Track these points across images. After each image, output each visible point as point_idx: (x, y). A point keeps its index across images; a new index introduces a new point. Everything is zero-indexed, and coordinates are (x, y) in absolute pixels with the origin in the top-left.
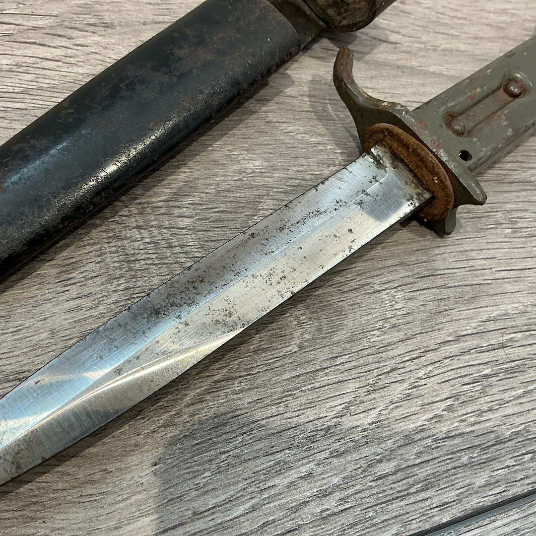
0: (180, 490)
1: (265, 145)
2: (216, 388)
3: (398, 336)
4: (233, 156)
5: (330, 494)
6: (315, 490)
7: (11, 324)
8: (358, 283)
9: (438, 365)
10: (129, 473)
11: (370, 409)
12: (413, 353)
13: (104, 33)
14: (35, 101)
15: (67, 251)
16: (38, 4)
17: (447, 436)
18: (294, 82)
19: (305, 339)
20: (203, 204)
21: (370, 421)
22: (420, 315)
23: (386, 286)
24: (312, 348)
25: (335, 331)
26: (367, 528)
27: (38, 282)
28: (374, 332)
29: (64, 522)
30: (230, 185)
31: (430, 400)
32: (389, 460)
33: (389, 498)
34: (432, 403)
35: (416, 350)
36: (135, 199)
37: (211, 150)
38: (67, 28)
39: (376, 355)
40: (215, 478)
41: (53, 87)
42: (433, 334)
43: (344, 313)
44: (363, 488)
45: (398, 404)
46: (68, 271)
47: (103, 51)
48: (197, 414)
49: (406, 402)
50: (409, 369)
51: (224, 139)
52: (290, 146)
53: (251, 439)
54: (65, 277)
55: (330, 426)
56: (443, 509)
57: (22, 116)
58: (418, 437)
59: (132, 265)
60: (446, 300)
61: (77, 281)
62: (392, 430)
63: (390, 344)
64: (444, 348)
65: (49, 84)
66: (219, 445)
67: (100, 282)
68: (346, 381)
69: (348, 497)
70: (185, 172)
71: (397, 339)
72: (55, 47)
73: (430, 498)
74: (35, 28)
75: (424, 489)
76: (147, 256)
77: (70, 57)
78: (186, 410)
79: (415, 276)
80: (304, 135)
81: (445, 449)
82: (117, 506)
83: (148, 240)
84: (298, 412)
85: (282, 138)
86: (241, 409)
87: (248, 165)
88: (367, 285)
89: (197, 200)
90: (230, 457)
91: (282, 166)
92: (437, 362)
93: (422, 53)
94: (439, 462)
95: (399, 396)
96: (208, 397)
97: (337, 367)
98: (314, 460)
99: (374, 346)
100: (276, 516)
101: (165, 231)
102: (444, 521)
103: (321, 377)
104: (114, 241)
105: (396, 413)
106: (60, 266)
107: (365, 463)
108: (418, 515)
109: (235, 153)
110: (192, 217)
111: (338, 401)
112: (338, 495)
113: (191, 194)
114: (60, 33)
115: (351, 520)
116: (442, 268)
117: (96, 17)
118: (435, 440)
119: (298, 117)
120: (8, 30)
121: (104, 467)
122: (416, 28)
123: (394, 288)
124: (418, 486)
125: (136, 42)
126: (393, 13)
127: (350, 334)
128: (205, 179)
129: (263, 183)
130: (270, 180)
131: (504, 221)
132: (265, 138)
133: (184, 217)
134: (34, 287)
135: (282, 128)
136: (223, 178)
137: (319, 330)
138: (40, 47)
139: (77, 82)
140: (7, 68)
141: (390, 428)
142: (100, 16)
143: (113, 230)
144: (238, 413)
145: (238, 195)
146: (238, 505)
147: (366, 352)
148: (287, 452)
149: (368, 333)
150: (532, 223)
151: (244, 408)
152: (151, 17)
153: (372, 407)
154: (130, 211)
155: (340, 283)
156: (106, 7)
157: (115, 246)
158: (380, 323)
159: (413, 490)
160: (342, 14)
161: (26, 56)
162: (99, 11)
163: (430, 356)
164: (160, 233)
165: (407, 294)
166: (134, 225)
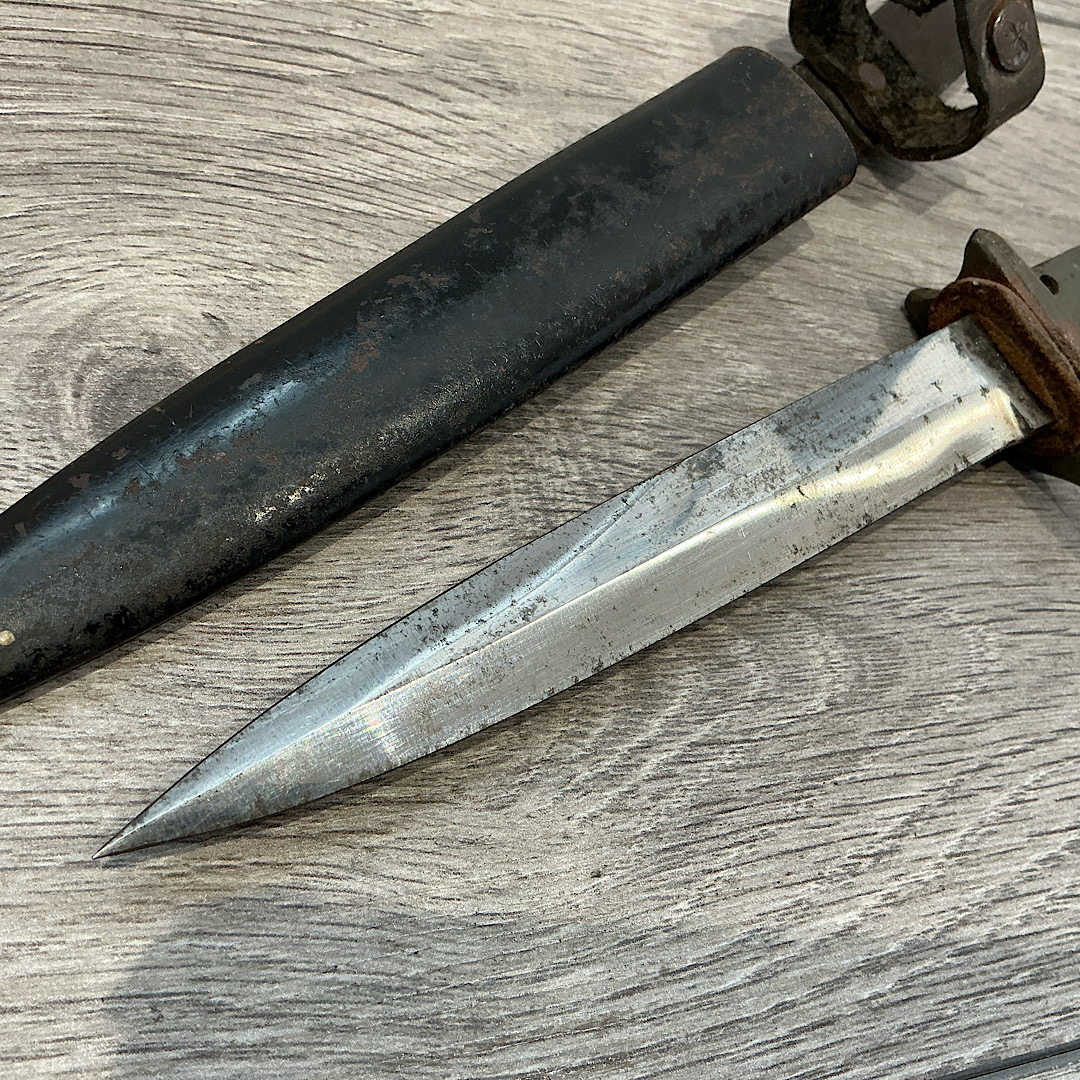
0: (639, 928)
1: (766, 338)
2: (694, 756)
3: (991, 710)
4: (715, 351)
5: (884, 968)
6: (861, 959)
7: (359, 593)
8: (923, 606)
9: (1055, 768)
10: (556, 883)
11: (948, 831)
12: (1014, 742)
13: (499, 99)
14: (389, 204)
15: (447, 477)
16: (388, 28)
17: (1070, 893)
18: (813, 234)
19: (837, 692)
20: (665, 428)
21: (948, 852)
22: (1026, 677)
23: (970, 617)
24: (850, 709)
25: (887, 685)
26: (944, 1036)
27: (401, 526)
28: (952, 697)
29: (450, 958)
30: (710, 400)
31: (1043, 829)
32: (978, 923)
33: (978, 988)
34: (1047, 833)
35: (1021, 737)
36: (556, 402)
37: (679, 335)
38: (439, 79)
39: (956, 738)
40: (697, 915)
41: (418, 184)
42: (1047, 713)
43: (901, 655)
44: (938, 965)
45: (993, 828)
46: (448, 513)
47: (500, 132)
48: (663, 797)
49: (1005, 825)
50: (1009, 770)
51: (699, 318)
52: (808, 346)
53: (753, 854)
54: (444, 523)
55: (882, 853)
56: (1065, 1019)
57: (369, 228)
58: (1024, 889)
59: (553, 519)
60: (1068, 656)
61: (463, 533)
62: (982, 871)
63: (977, 722)
64: (1064, 740)
65: (412, 176)
66: (701, 858)
67: (500, 541)
68: (907, 775)
69: (912, 978)
70: (636, 367)
71: (989, 715)
72: (420, 112)
73: (1045, 997)
74: (385, 71)
75: (1035, 981)
76: (576, 506)
77: (446, 134)
78: (645, 787)
79: (1017, 608)
80: (830, 331)
81: (1067, 916)
82: (537, 941)
83: (577, 478)
84: (829, 819)
85: (795, 329)
86: (735, 799)
87: (739, 370)
88: (939, 610)
89: (656, 419)
90: (720, 882)
91: (795, 379)
92: (1053, 763)
93: (1020, 218)
94: (1058, 938)
95: (993, 813)
96: (680, 770)
97: (892, 749)
98: (857, 907)
99: (952, 722)
100: (796, 996)
101: (604, 466)
102: (1067, 1040)
103: (866, 763)
104: (522, 471)
105: (989, 843)
106: (435, 502)
107: (939, 924)
108: (1026, 1025)
109: (718, 346)
110: (649, 449)
111: (895, 809)
112: (896, 973)
113: (647, 407)
114: (427, 87)
115: (919, 1018)
116: (1060, 599)
117: (486, 69)
118: (1052, 898)
119: (821, 298)
120: (341, 67)
121: (514, 868)
122: (1013, 173)
123: (983, 623)
124: (1025, 974)
125: (554, 124)
127: (912, 694)
128: (668, 383)
129: (763, 406)
130: (776, 401)
132: (766, 326)
133: (636, 446)
134: (395, 534)
135: (794, 312)
136: (697, 387)
137: (861, 678)
138: (396, 107)
139: (458, 180)
140: (341, 135)
141: (980, 868)
142: (494, 67)
143: (521, 451)
144: (730, 805)
145: (723, 420)
146: (734, 967)
147: (939, 730)
148: (813, 885)
149: (941, 697)
151: (741, 799)
152: (577, 84)
153: (951, 827)
154: (547, 422)
155: (894, 600)
156: (503, 54)
157: (523, 481)
158: (961, 682)
159: (1015, 980)
160: (905, 127)
161: (372, 120)
162: (492, 59)
163: (1042, 749)
164: (596, 469)
165: (1005, 637)
166: (555, 447)
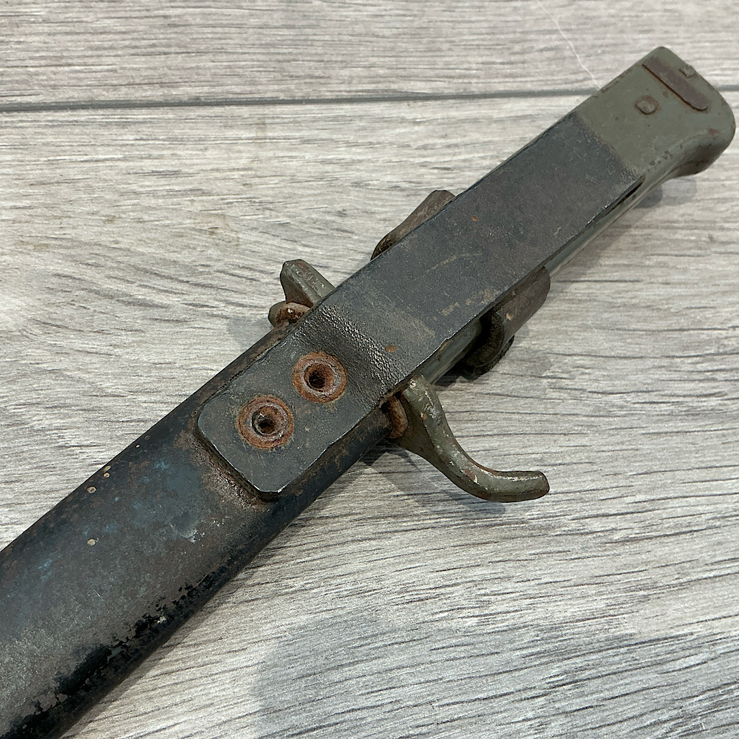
126: (323, 233)
131: (465, 603)
135: (85, 456)
150: (516, 603)
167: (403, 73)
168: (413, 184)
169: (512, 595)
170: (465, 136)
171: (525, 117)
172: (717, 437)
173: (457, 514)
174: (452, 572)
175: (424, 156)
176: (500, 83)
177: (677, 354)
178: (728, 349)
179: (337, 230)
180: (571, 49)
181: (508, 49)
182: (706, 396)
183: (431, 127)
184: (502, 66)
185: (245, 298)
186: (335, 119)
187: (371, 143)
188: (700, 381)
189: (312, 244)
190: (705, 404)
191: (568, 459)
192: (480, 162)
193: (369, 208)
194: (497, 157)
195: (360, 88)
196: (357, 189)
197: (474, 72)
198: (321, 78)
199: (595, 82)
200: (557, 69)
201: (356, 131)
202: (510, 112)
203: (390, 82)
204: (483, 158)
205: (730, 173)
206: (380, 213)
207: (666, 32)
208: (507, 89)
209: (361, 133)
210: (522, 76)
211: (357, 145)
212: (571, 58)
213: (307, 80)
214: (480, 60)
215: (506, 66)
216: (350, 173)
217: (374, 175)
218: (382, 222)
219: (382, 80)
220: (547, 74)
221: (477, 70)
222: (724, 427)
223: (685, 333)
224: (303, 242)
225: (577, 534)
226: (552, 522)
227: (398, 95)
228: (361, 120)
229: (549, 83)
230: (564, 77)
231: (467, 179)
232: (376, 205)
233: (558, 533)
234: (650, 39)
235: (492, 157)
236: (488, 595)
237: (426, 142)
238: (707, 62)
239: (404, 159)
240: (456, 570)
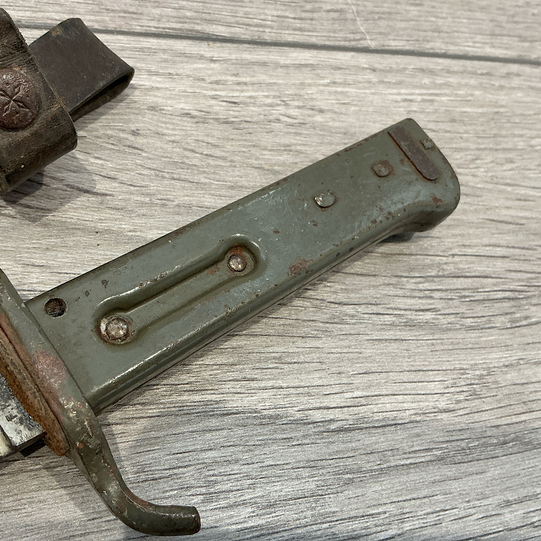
167: (208, 17)
168: (203, 113)
169: (236, 476)
170: (254, 76)
171: (306, 66)
172: (428, 345)
173: (199, 403)
174: (187, 454)
175: (216, 90)
176: (290, 34)
177: (404, 274)
178: (446, 273)
179: (129, 146)
180: (353, 12)
181: (301, 7)
182: (423, 310)
183: (225, 66)
184: (293, 21)
185: (33, 201)
186: (142, 50)
187: (170, 74)
188: (420, 298)
189: (104, 157)
190: (421, 317)
191: (302, 358)
192: (263, 100)
193: (160, 130)
194: (279, 97)
195: (168, 26)
196: (151, 112)
197: (269, 23)
198: (134, 13)
199: (369, 42)
200: (340, 28)
201: (158, 62)
202: (295, 60)
203: (195, 23)
204: (267, 97)
205: (469, 128)
206: (169, 135)
207: (433, 7)
208: (295, 40)
209: (163, 65)
210: (309, 31)
211: (157, 74)
212: (352, 20)
213: (122, 14)
214: (275, 13)
215: (297, 21)
216: (148, 98)
217: (169, 102)
218: (170, 143)
219: (188, 20)
220: (329, 31)
221: (272, 21)
222: (434, 338)
223: (413, 257)
224: (96, 155)
225: (300, 423)
226: (280, 412)
227: (200, 35)
228: (164, 54)
229: (332, 39)
230: (345, 35)
231: (250, 113)
232: (167, 128)
233: (285, 422)
234: (419, 11)
235: (274, 97)
236: (216, 476)
237: (219, 78)
238: (463, 35)
239: (198, 91)
240: (191, 453)
